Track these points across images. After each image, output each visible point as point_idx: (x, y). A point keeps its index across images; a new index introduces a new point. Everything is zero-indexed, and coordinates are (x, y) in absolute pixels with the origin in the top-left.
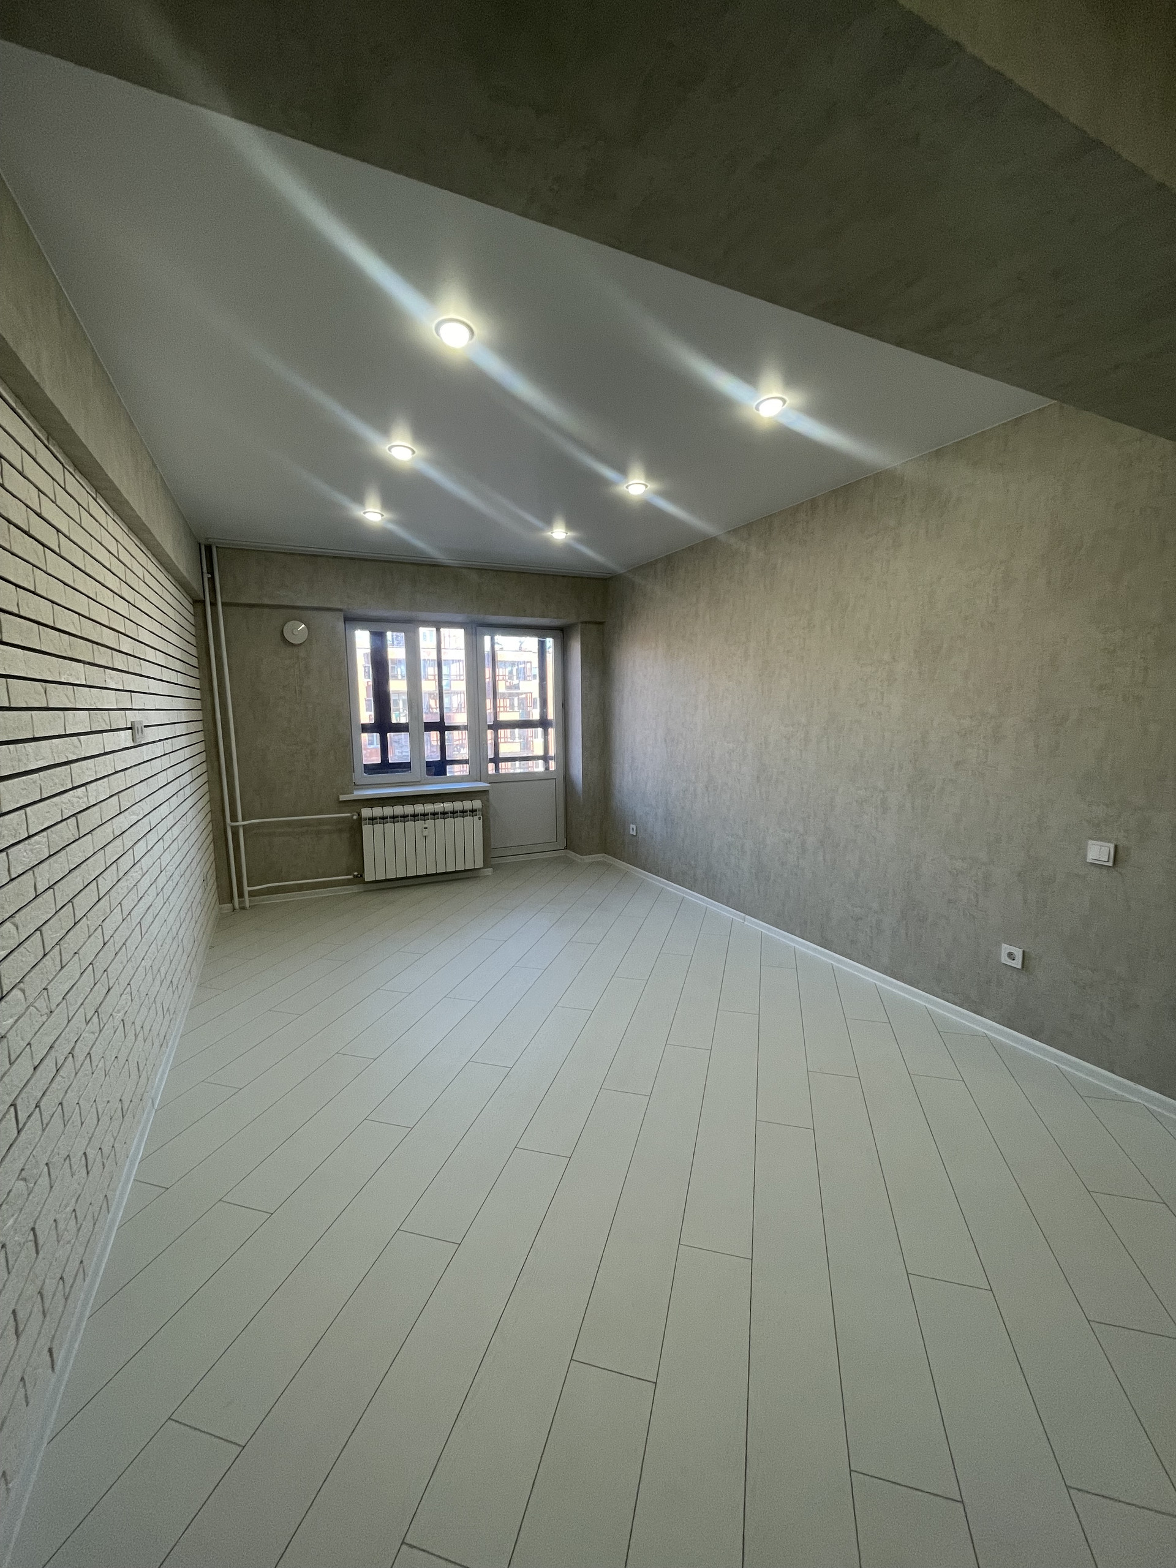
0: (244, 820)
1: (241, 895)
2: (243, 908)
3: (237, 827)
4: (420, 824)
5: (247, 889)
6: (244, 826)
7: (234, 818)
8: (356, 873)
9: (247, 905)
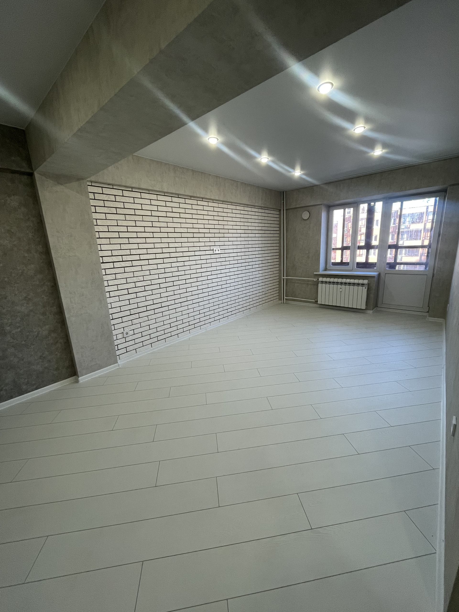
0: (286, 277)
1: (283, 300)
2: (284, 303)
3: (284, 278)
4: (339, 286)
5: (285, 297)
6: (286, 279)
7: (284, 276)
8: (316, 300)
9: (285, 302)
